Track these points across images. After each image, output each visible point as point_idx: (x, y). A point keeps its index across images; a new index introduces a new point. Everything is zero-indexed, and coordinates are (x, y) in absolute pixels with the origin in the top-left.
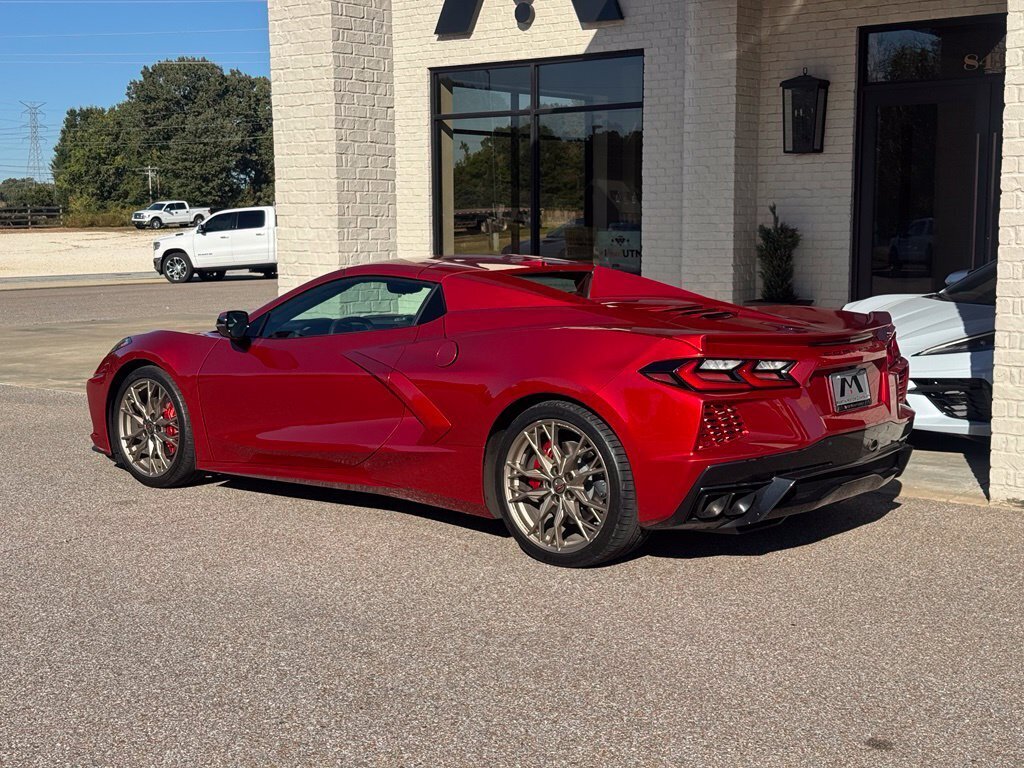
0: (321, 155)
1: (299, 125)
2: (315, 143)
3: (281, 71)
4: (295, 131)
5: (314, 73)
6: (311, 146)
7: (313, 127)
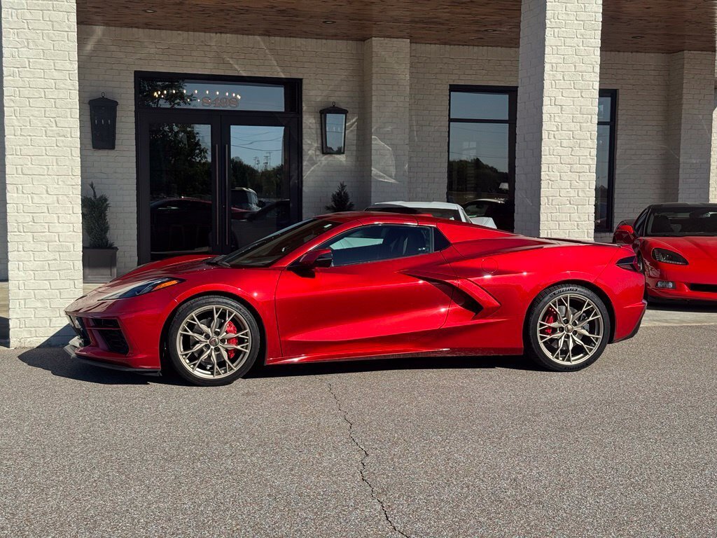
0: (63, 138)
1: (36, 113)
2: (55, 128)
3: (16, 69)
4: (31, 118)
5: (56, 74)
6: (52, 131)
7: (54, 116)
